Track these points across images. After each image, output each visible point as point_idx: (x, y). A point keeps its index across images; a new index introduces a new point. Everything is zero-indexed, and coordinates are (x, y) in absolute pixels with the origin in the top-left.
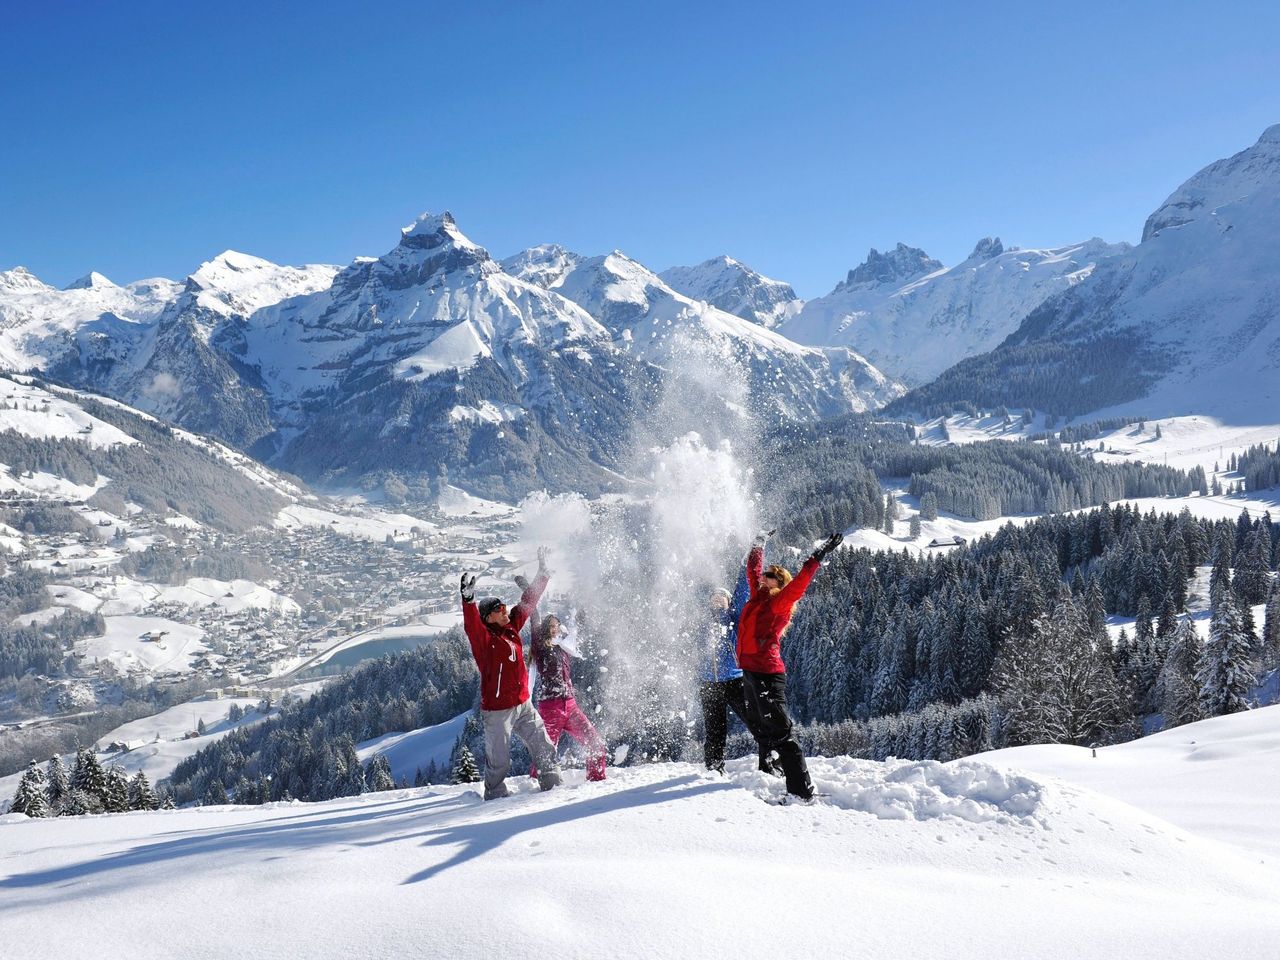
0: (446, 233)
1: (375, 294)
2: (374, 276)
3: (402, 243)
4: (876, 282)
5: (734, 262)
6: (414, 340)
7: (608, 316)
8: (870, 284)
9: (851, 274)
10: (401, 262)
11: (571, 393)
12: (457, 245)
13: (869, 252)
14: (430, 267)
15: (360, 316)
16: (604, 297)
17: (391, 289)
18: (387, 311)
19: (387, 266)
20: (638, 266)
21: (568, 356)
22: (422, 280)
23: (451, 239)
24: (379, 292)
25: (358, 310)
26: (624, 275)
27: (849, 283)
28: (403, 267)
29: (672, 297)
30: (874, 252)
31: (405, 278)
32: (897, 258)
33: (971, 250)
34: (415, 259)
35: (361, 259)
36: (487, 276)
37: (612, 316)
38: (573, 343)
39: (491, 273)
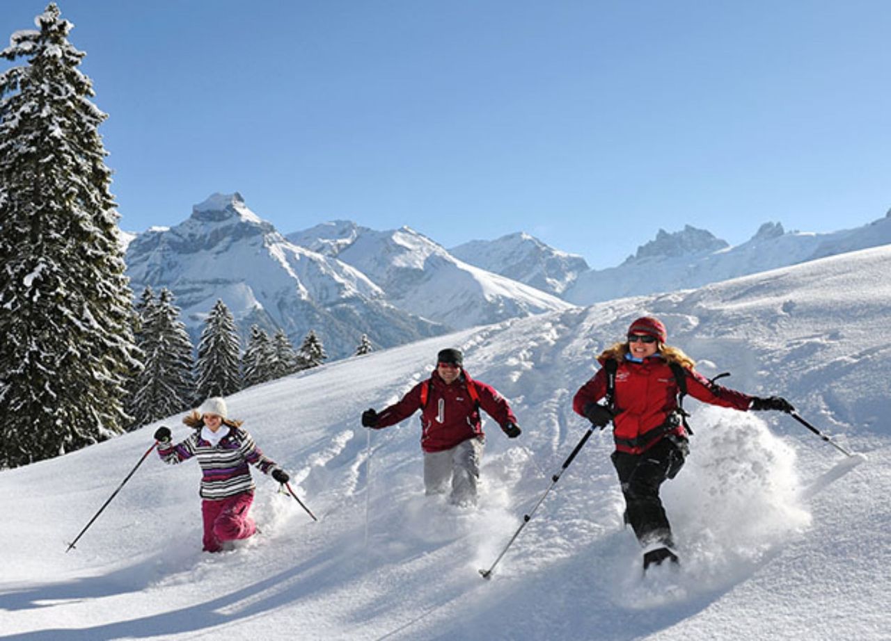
0: (234, 210)
1: (163, 256)
2: (163, 242)
3: (192, 216)
4: (663, 256)
5: (529, 237)
6: (196, 294)
7: (392, 279)
8: (659, 257)
9: (640, 249)
10: (190, 231)
11: (339, 341)
12: (243, 220)
13: (657, 232)
14: (217, 236)
15: (147, 274)
16: (390, 263)
17: (180, 253)
18: (174, 271)
19: (177, 235)
20: (425, 239)
21: (340, 311)
22: (209, 246)
23: (239, 214)
24: (168, 255)
25: (146, 269)
26: (409, 246)
27: (638, 257)
28: (191, 235)
29: (455, 264)
30: (662, 231)
31: (193, 244)
32: (684, 237)
33: (755, 232)
34: (202, 230)
35: (156, 229)
36: (270, 244)
37: (395, 280)
38: (348, 300)
39: (274, 242)
